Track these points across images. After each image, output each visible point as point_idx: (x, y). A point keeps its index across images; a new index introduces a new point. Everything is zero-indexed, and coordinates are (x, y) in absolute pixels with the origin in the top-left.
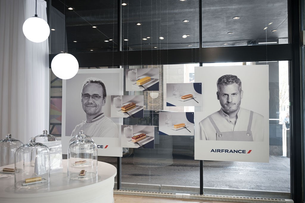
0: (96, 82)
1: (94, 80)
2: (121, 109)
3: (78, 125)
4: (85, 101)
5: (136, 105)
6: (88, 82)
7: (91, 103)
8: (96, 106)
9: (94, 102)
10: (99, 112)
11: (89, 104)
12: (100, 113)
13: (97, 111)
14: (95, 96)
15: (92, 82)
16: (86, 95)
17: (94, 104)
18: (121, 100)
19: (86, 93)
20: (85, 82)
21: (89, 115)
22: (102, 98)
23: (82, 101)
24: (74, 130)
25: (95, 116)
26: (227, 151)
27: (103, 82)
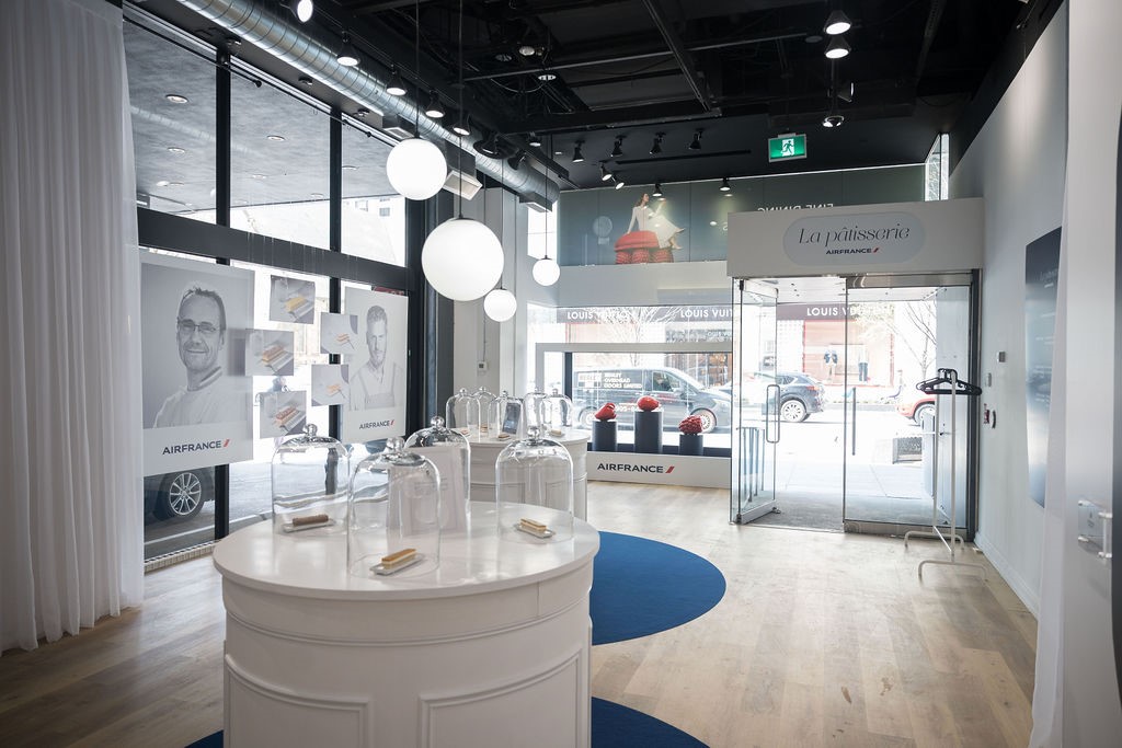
0: (207, 294)
1: (203, 289)
2: (261, 357)
3: (169, 399)
4: (185, 339)
5: (285, 349)
6: (191, 292)
7: (198, 344)
8: (206, 351)
9: (203, 341)
10: (212, 363)
11: (192, 344)
12: (213, 368)
13: (209, 361)
14: (205, 326)
15: (199, 292)
16: (186, 324)
17: (203, 345)
18: (260, 339)
19: (187, 318)
20: (184, 291)
21: (193, 371)
22: (218, 332)
23: (179, 338)
24: (160, 413)
25: (204, 375)
26: (374, 425)
27: (221, 296)
